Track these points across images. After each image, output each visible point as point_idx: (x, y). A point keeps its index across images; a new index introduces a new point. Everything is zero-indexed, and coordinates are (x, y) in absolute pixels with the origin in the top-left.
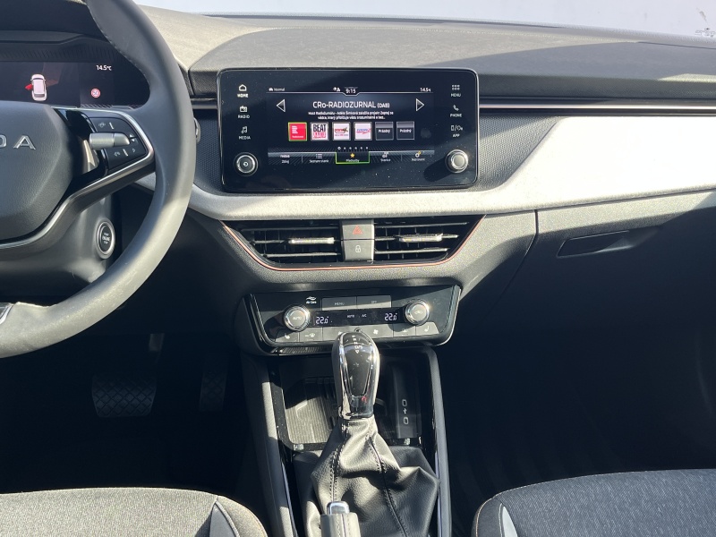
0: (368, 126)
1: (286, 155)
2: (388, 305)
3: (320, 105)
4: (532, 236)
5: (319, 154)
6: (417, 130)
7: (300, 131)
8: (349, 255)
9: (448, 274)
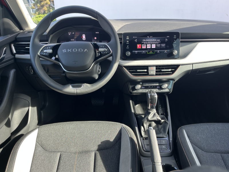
0: (155, 45)
1: (136, 52)
2: (158, 85)
3: (144, 40)
4: (191, 70)
5: (144, 51)
6: (166, 46)
7: (140, 46)
8: (150, 73)
9: (172, 78)
